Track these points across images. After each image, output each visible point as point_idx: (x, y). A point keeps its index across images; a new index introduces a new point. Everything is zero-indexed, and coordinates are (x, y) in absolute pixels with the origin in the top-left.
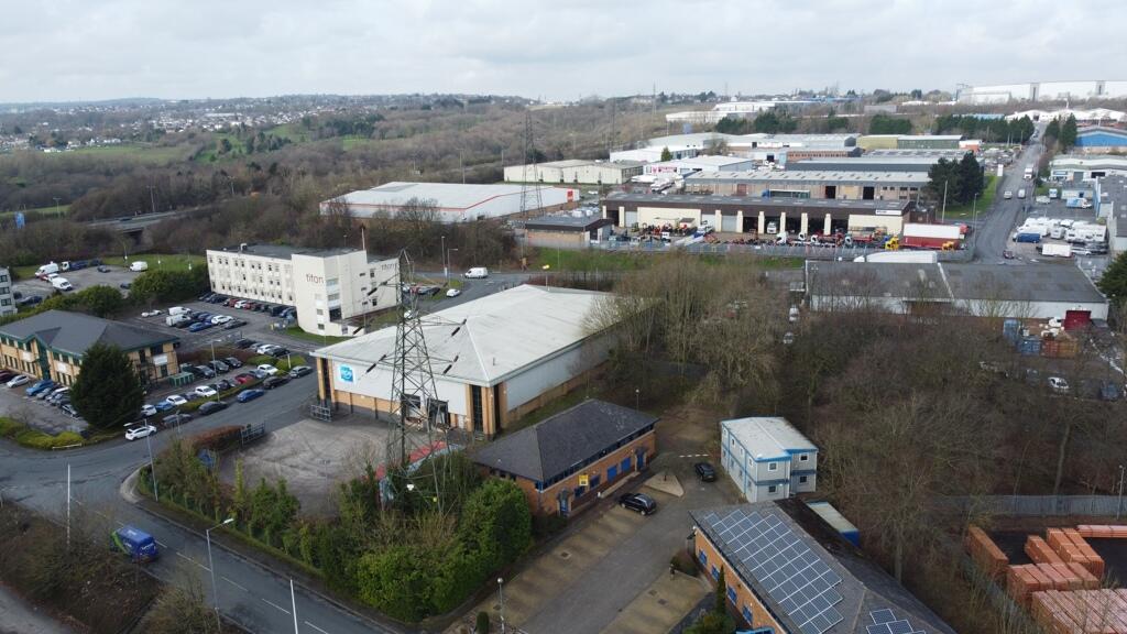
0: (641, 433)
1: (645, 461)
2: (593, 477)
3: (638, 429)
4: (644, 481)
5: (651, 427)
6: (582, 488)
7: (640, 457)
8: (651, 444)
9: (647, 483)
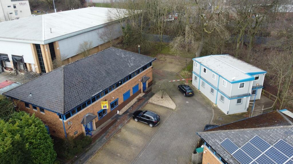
0: (144, 68)
1: (147, 86)
2: (112, 101)
3: (142, 66)
4: (149, 99)
5: (150, 64)
6: (104, 111)
7: (144, 84)
8: (150, 75)
9: (150, 101)
